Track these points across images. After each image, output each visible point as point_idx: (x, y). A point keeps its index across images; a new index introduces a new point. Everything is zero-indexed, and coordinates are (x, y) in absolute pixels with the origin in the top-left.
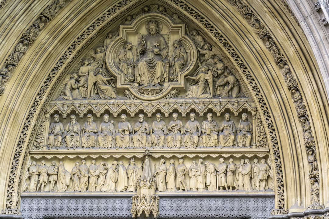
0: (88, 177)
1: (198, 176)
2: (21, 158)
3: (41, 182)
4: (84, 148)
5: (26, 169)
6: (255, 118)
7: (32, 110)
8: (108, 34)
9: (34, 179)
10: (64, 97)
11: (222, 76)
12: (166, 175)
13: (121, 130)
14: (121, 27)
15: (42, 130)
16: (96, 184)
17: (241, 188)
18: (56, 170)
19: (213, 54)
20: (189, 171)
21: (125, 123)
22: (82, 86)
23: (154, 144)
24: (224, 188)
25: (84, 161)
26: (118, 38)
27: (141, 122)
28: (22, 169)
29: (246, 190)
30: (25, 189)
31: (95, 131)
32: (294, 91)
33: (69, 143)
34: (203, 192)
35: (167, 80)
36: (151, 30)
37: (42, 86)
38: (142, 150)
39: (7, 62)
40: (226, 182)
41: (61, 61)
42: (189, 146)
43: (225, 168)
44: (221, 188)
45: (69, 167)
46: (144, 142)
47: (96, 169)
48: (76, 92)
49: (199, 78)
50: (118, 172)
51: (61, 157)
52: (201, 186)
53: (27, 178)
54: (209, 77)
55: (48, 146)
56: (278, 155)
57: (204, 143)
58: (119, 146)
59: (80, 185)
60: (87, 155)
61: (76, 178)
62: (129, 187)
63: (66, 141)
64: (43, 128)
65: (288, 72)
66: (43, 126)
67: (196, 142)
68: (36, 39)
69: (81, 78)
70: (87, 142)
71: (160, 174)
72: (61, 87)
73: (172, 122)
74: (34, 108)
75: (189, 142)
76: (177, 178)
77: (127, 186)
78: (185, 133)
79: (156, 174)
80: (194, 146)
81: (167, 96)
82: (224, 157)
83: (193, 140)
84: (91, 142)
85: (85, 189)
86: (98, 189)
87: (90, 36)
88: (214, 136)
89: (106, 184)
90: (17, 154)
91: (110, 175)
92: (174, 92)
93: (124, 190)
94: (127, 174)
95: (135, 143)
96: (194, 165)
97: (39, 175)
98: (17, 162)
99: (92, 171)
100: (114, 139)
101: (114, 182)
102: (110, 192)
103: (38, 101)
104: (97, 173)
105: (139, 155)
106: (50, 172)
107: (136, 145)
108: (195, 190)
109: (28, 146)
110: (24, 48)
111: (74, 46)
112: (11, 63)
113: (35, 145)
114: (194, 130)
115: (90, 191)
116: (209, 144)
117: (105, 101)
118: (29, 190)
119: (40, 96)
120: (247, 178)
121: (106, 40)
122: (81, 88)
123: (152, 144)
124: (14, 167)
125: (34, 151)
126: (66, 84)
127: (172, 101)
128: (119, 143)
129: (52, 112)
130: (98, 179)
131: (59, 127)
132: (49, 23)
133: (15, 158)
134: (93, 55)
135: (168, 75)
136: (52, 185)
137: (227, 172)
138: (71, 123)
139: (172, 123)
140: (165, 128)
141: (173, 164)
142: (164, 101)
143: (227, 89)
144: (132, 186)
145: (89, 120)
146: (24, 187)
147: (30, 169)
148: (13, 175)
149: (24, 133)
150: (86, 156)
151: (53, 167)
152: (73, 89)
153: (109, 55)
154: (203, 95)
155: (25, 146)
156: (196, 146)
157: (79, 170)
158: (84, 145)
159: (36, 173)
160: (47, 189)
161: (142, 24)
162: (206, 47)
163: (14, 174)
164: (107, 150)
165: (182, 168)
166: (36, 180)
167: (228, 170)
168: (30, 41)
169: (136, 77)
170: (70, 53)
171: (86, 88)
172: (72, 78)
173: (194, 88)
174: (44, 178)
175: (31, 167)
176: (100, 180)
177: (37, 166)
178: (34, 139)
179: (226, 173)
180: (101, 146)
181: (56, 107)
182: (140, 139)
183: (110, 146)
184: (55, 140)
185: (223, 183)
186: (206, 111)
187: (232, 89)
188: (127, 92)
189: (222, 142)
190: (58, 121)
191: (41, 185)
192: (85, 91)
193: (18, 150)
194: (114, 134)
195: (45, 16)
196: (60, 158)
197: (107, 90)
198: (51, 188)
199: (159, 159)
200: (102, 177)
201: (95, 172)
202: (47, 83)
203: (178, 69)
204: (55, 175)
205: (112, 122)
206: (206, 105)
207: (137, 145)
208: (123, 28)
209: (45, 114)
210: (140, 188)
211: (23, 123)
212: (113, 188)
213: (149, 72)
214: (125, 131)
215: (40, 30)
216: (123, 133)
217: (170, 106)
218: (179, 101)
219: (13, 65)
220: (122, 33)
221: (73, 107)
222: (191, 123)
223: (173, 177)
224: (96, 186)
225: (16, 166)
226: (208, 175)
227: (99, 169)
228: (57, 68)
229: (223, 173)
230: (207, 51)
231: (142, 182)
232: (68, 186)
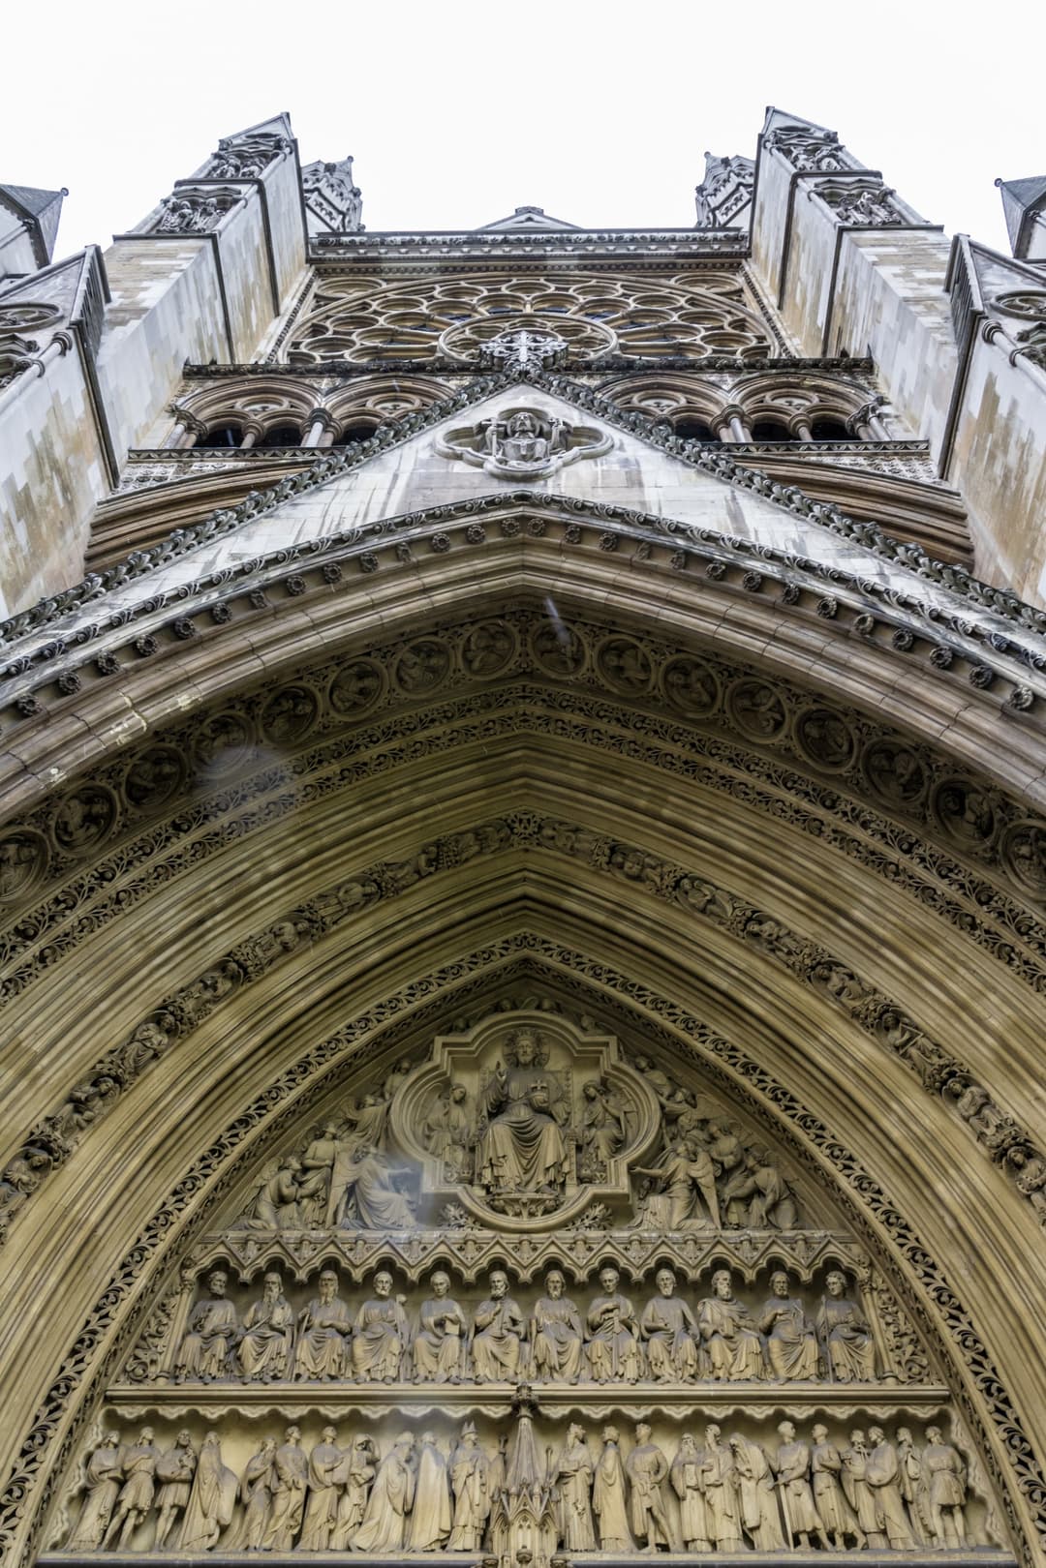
0: (304, 1490)
1: (712, 1489)
2: (73, 1402)
3: (123, 1510)
4: (302, 1380)
5: (80, 1459)
6: (872, 1289)
7: (143, 1240)
8: (399, 1061)
9: (102, 1498)
10: (251, 1222)
11: (737, 1174)
12: (592, 1487)
13: (431, 1321)
14: (439, 1040)
15: (165, 1321)
16: (332, 1518)
17: (879, 1542)
18: (190, 1464)
19: (701, 1117)
20: (676, 1471)
21: (444, 1301)
22: (312, 1196)
23: (546, 1369)
24: (815, 1541)
25: (294, 1432)
26: (429, 1066)
27: (495, 1299)
28: (66, 1449)
29: (900, 1546)
30: (58, 1537)
31: (344, 1326)
32: (1019, 1158)
33: (249, 1361)
34: (737, 1552)
35: (571, 1182)
36: (521, 1051)
37: (192, 1170)
38: (507, 1389)
39: (99, 1066)
40: (819, 1514)
41: (261, 1103)
42: (667, 1377)
43: (804, 1460)
44: (804, 1538)
45: (236, 1455)
46: (510, 1361)
47: (336, 1460)
48: (291, 1209)
49: (673, 1174)
50: (416, 1471)
51: (213, 1413)
52: (728, 1531)
53: (75, 1491)
54: (703, 1171)
55: (174, 1374)
56: (1002, 1395)
57: (718, 1364)
58: (423, 1372)
59: (272, 1522)
60: (309, 1408)
61: (257, 1499)
62: (457, 1531)
63: (239, 1358)
64: (168, 1315)
65: (983, 1105)
66: (169, 1308)
67: (690, 1362)
68: (200, 1022)
69: (310, 1175)
70: (314, 1360)
71: (572, 1481)
72: (246, 1195)
73: (597, 1301)
74: (152, 1233)
75: (666, 1363)
76: (636, 1499)
77: (448, 1528)
78: (646, 1335)
79: (557, 1482)
80: (686, 1375)
81: (578, 1223)
82: (791, 1419)
83: (681, 1356)
84: (327, 1363)
85: (288, 1541)
86: (338, 1541)
87: (355, 1045)
88: (749, 1342)
89: (370, 1519)
90: (62, 1385)
91: (388, 1482)
92: (598, 1211)
93: (436, 1546)
94: (450, 1481)
95: (479, 1364)
96: (689, 1448)
97: (122, 1484)
98: (56, 1415)
99: (320, 1468)
100: (408, 1354)
101: (400, 1510)
102: (383, 1550)
103: (169, 1213)
104: (340, 1475)
105: (493, 1408)
106: (165, 1472)
107: (484, 1369)
108: (705, 1546)
109: (106, 1362)
110: (159, 1038)
111: (305, 1067)
112: (113, 1072)
113: (128, 1368)
114: (676, 1326)
115: (308, 1547)
116: (733, 1370)
117: (380, 1234)
118: (73, 1545)
119: (180, 1196)
120: (889, 1498)
121: (391, 1078)
122: (305, 1202)
123: (539, 1367)
124: (39, 1435)
125: (125, 1388)
126: (262, 1188)
127: (593, 1234)
128: (425, 1362)
129: (207, 1262)
130: (339, 1499)
131: (222, 1314)
132: (244, 988)
133: (49, 1400)
134: (352, 1115)
135: (574, 1167)
136: (164, 1524)
137: (812, 1475)
138: (266, 1299)
139: (600, 1304)
140: (576, 1320)
141: (616, 1443)
142: (571, 1234)
143: (758, 1206)
144: (469, 1528)
145: (325, 1290)
146: (54, 1531)
147: (95, 1460)
148: (28, 1464)
149: (103, 1312)
150: (302, 1411)
151: (180, 1452)
152: (282, 1200)
153: (401, 1110)
154: (689, 1222)
155: (95, 1359)
156: (693, 1376)
157: (274, 1464)
158: (302, 1370)
159: (111, 1474)
160: (142, 1542)
161: (493, 1043)
162: (679, 1096)
163: (34, 1460)
164: (383, 1386)
165: (650, 1457)
166: (109, 1503)
167: (816, 1466)
168: (181, 1021)
169: (477, 1171)
170: (291, 1084)
171: (322, 1203)
172: (281, 1168)
173: (656, 1202)
174: (139, 1492)
175: (98, 1451)
176: (348, 1503)
177: (122, 1449)
178: (129, 1350)
179: (809, 1477)
180: (363, 1373)
181: (221, 1249)
182: (496, 1350)
183: (392, 1373)
184: (203, 1351)
185: (807, 1516)
186: (708, 1264)
187: (774, 1208)
188: (453, 1211)
189: (779, 1363)
190: (221, 1291)
191: (123, 1522)
192: (317, 1212)
193: (69, 1372)
194: (406, 1335)
195: (237, 962)
196: (209, 1416)
197: (389, 1203)
198: (159, 1534)
199: (564, 1424)
200: (355, 1494)
201: (332, 1470)
202: (207, 1162)
203: (603, 1152)
204: (183, 1482)
205: (402, 1298)
206: (707, 1247)
207: (487, 1372)
208: (445, 1045)
209: (184, 1267)
210: (506, 1524)
211: (108, 1279)
212: (396, 1536)
213: (519, 1154)
214: (448, 1323)
215: (216, 1000)
216: (438, 1331)
217: (590, 1249)
218: (617, 1234)
219: (117, 1079)
220: (440, 1057)
221: (276, 1249)
222: (664, 1302)
223: (617, 1492)
224: (332, 1526)
225: (45, 1428)
226: (747, 1485)
227: (347, 1461)
228: (245, 1121)
229: (801, 1477)
230: (685, 1107)
231: (514, 1502)
232: (224, 1530)
